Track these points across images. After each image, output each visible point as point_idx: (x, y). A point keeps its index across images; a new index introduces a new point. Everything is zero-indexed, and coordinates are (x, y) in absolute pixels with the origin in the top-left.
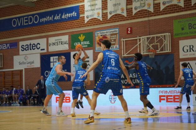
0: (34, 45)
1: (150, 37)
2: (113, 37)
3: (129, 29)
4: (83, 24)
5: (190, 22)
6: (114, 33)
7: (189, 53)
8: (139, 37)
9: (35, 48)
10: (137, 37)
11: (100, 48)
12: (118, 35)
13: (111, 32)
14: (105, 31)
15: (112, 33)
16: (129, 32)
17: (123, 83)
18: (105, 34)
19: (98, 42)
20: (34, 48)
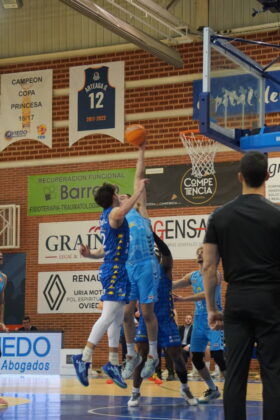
5: (63, 183)
7: (59, 253)
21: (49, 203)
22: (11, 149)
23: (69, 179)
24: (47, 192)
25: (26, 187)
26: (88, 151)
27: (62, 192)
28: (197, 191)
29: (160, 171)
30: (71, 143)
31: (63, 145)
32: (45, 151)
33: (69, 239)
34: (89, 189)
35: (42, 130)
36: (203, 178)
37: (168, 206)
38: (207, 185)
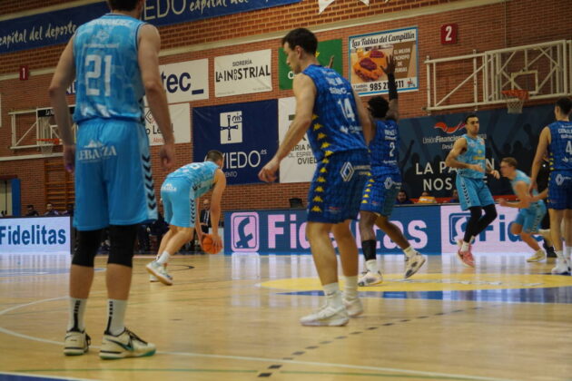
0: (172, 80)
1: (511, 53)
2: (401, 54)
3: (449, 29)
4: (314, 17)
6: (403, 41)
8: (477, 52)
9: (176, 88)
10: (471, 53)
11: (362, 86)
12: (415, 47)
13: (394, 39)
14: (379, 37)
15: (398, 41)
16: (448, 39)
17: (430, 189)
18: (379, 44)
19: (359, 67)
20: (172, 87)
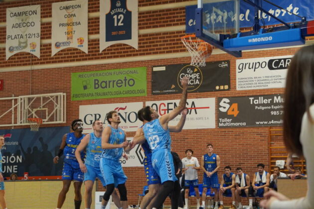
21: (86, 92)
22: (59, 54)
23: (100, 75)
24: (85, 84)
25: (70, 81)
26: (113, 55)
27: (95, 84)
28: (189, 83)
29: (163, 68)
30: (101, 50)
31: (96, 51)
32: (83, 56)
33: (100, 116)
34: (114, 81)
35: (81, 41)
36: (193, 73)
37: (169, 93)
38: (196, 78)
